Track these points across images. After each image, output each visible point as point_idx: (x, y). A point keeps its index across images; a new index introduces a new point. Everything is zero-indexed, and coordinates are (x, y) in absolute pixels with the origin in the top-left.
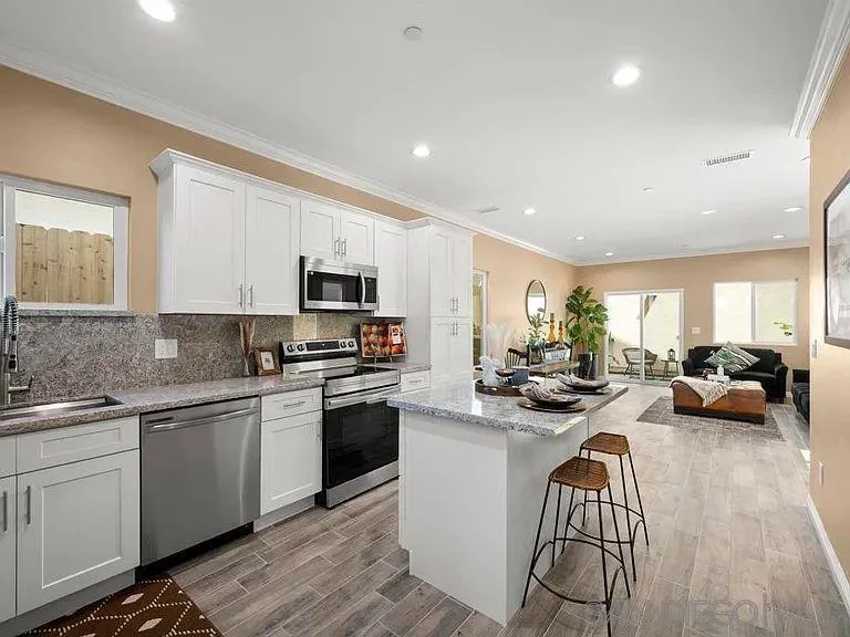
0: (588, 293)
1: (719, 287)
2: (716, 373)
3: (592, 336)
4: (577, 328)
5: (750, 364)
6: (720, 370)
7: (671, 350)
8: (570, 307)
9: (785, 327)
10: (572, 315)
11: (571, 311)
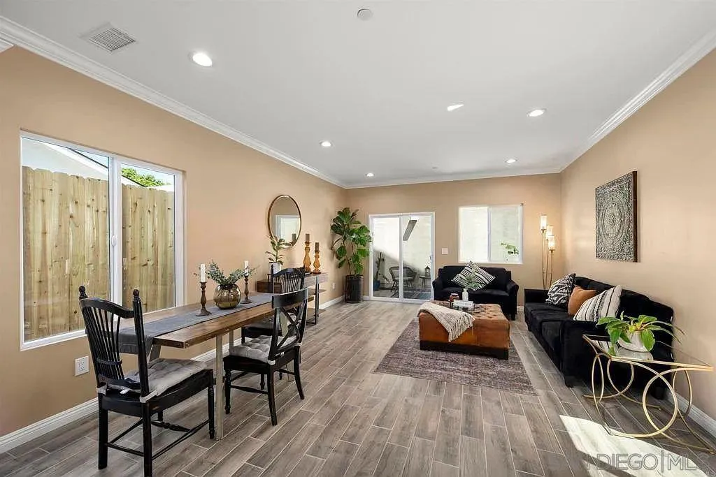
0: (353, 215)
1: (462, 210)
2: (461, 298)
3: (356, 258)
4: (342, 249)
5: (488, 282)
6: (465, 294)
7: (428, 268)
8: (336, 229)
9: (508, 247)
10: (338, 236)
11: (336, 232)
